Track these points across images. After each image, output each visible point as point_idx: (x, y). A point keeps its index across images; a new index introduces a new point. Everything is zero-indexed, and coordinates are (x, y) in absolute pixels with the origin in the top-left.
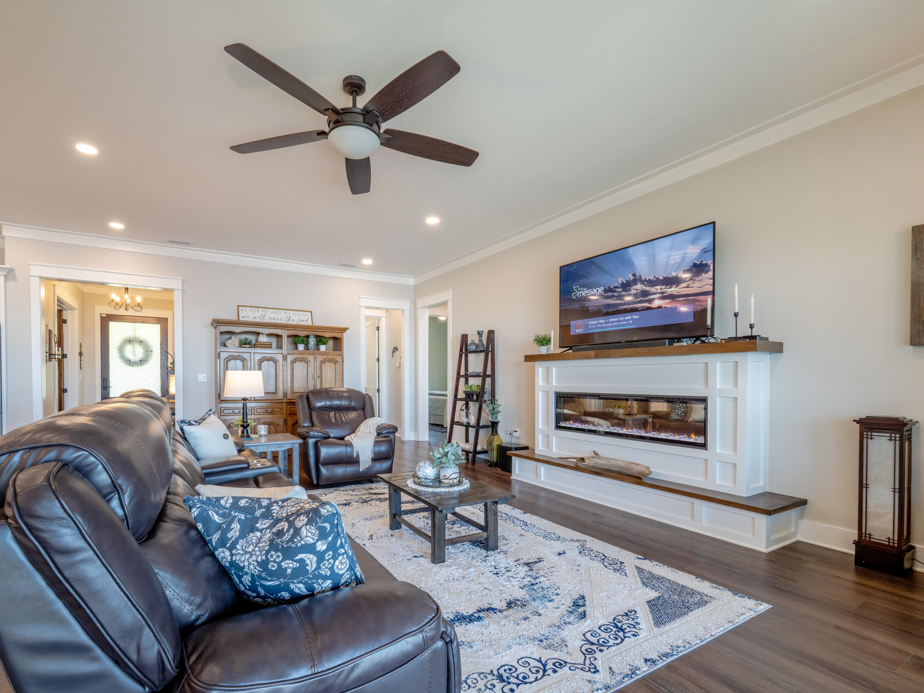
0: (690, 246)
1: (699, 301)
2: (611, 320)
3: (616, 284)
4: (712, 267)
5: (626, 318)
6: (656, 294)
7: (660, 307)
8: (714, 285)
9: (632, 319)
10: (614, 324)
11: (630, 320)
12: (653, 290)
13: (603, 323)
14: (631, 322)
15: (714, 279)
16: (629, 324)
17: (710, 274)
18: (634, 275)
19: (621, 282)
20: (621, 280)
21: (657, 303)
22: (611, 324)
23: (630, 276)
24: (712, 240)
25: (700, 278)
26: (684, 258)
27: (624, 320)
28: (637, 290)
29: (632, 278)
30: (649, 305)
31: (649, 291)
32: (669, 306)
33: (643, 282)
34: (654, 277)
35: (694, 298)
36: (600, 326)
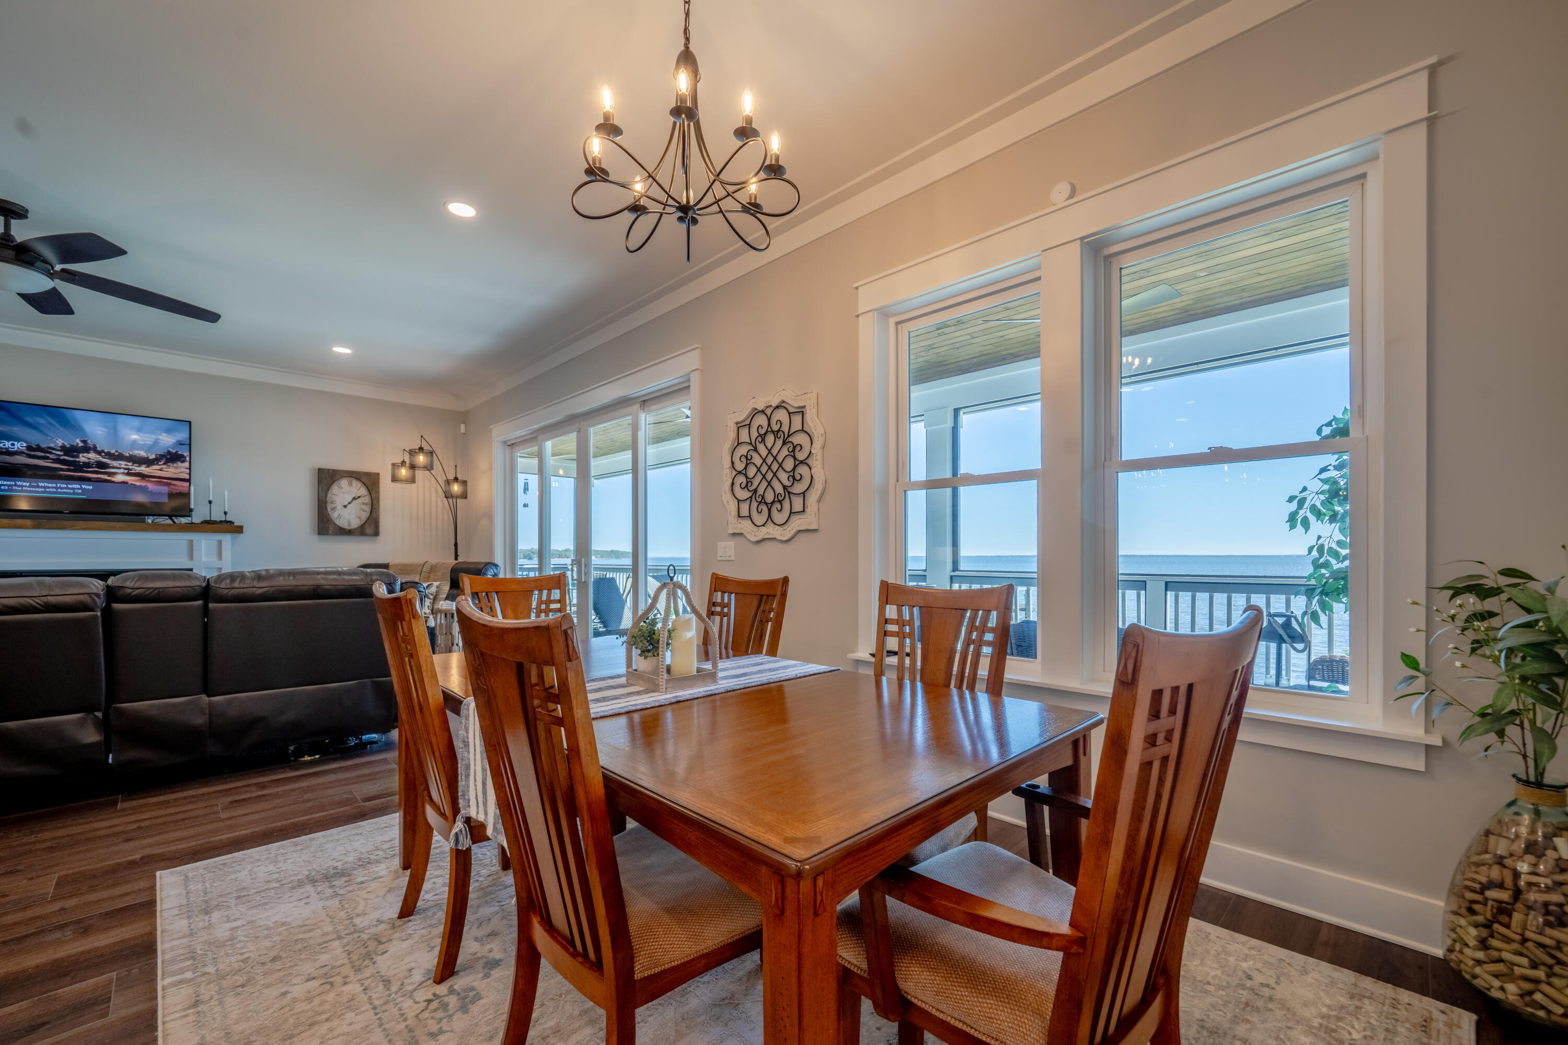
0: (164, 434)
1: (174, 485)
2: (41, 484)
3: (52, 445)
4: (188, 459)
5: (70, 486)
6: (120, 468)
7: (123, 483)
8: (190, 474)
9: (81, 488)
10: (47, 490)
11: (78, 489)
12: (115, 463)
13: (25, 486)
14: (80, 491)
15: (190, 469)
16: (74, 493)
17: (187, 464)
18: (84, 442)
19: (60, 444)
20: (60, 442)
21: (120, 478)
22: (43, 490)
23: (78, 441)
24: (188, 436)
25: (175, 465)
26: (156, 442)
27: (67, 488)
28: (89, 459)
29: (81, 444)
30: (109, 478)
31: (109, 464)
32: (138, 484)
33: (99, 453)
34: (117, 451)
35: (169, 481)
36: (20, 488)
